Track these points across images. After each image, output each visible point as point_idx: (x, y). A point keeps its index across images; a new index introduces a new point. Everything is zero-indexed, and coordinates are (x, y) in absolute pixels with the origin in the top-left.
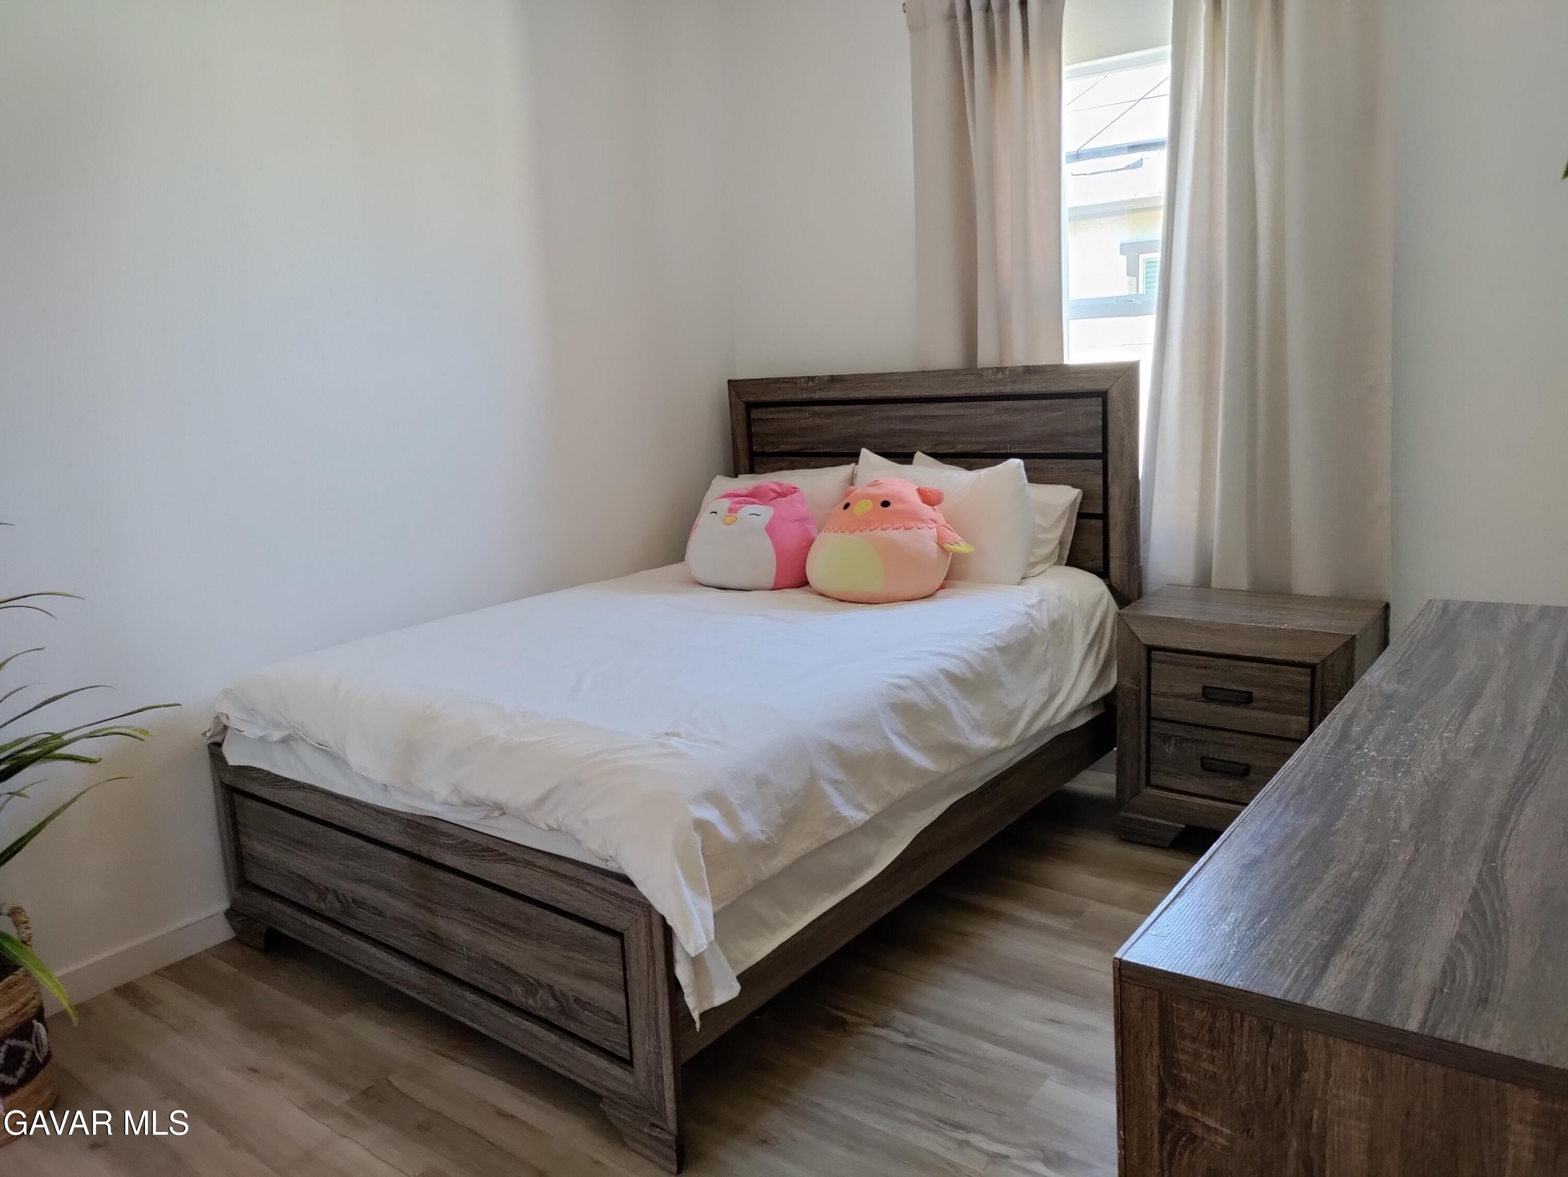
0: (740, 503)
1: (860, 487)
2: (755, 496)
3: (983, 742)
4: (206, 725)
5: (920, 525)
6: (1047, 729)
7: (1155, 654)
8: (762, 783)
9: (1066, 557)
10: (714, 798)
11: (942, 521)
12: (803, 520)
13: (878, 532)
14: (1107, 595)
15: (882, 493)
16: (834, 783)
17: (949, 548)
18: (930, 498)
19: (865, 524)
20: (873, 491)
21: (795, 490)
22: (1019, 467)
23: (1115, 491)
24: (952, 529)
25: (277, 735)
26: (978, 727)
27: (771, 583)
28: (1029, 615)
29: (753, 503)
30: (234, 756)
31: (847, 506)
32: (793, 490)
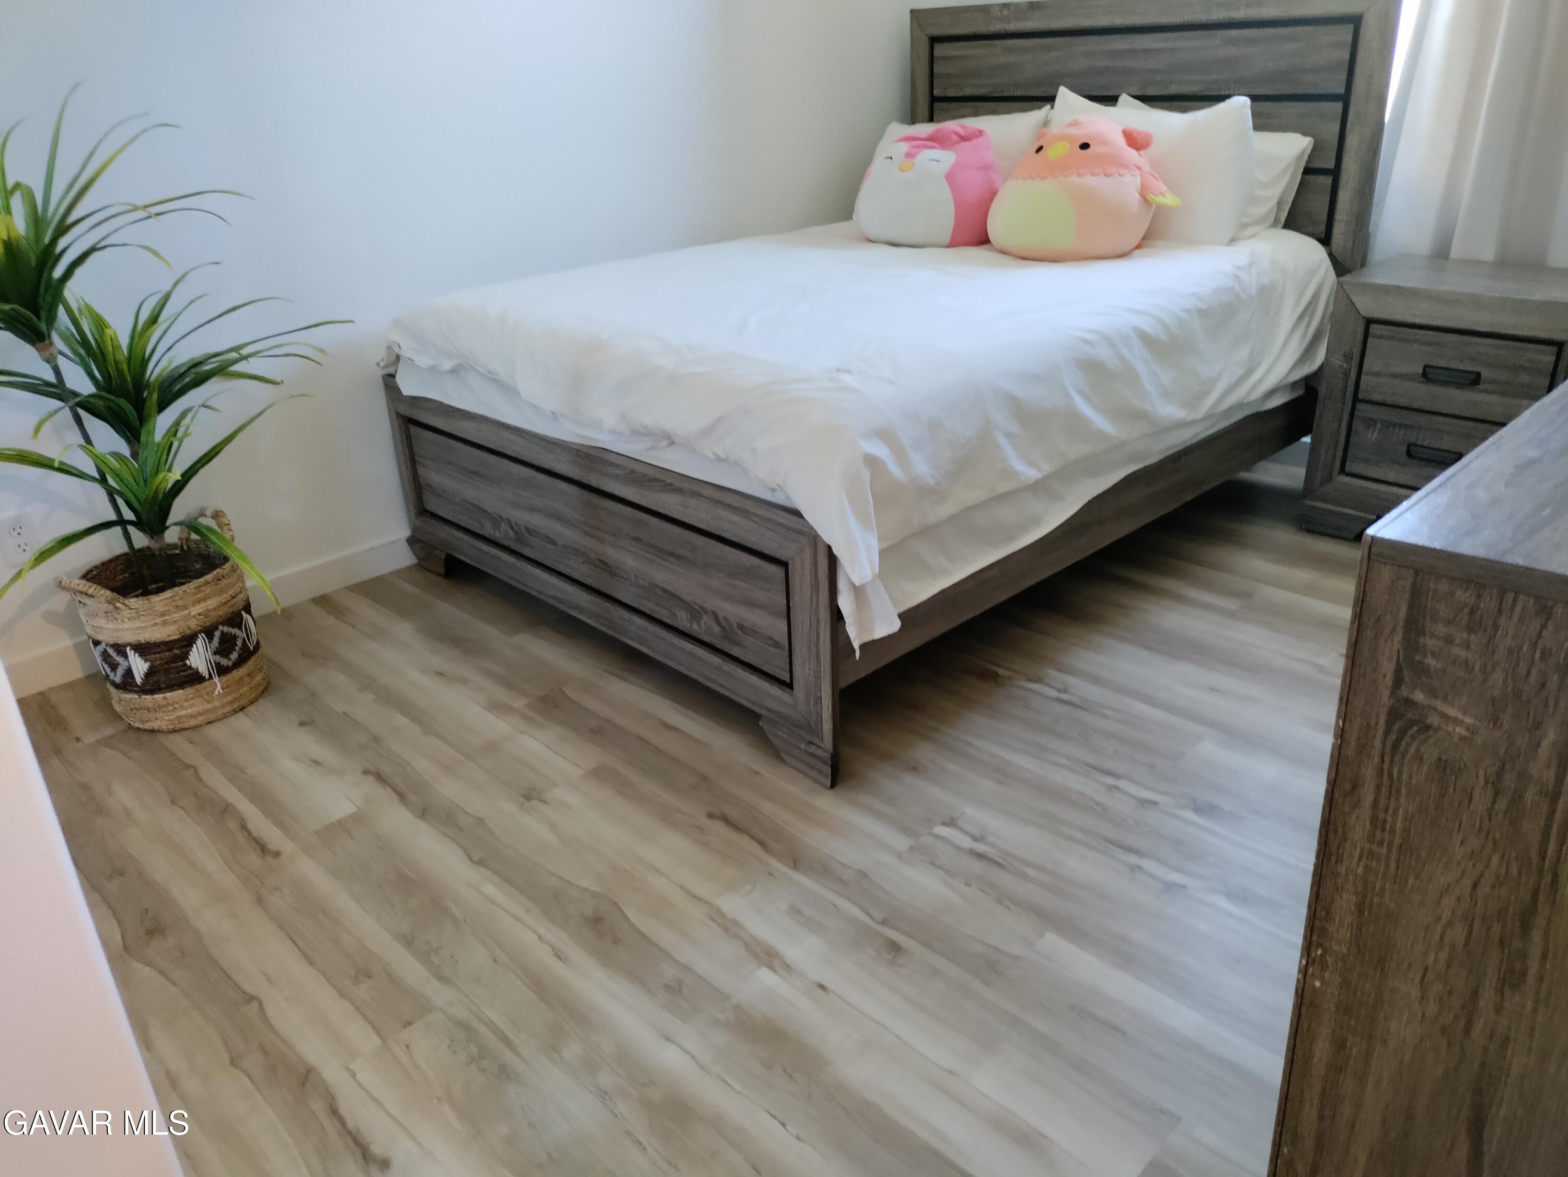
0: (918, 147)
1: (1056, 128)
2: (936, 140)
3: (1170, 411)
4: (380, 354)
5: (1122, 171)
6: (1240, 406)
7: (1374, 328)
8: (934, 425)
9: (1283, 219)
10: (885, 435)
11: (1147, 168)
12: (987, 168)
13: (1074, 179)
14: (1327, 262)
15: (1082, 134)
16: (1009, 435)
17: (1152, 198)
18: (1135, 141)
19: (1061, 168)
20: (1072, 131)
21: (980, 133)
22: (1246, 102)
23: (1353, 141)
24: (1158, 177)
25: (448, 365)
26: (1166, 394)
27: (947, 240)
28: (1237, 277)
29: (933, 147)
30: (408, 386)
31: (1040, 149)
32: (978, 133)
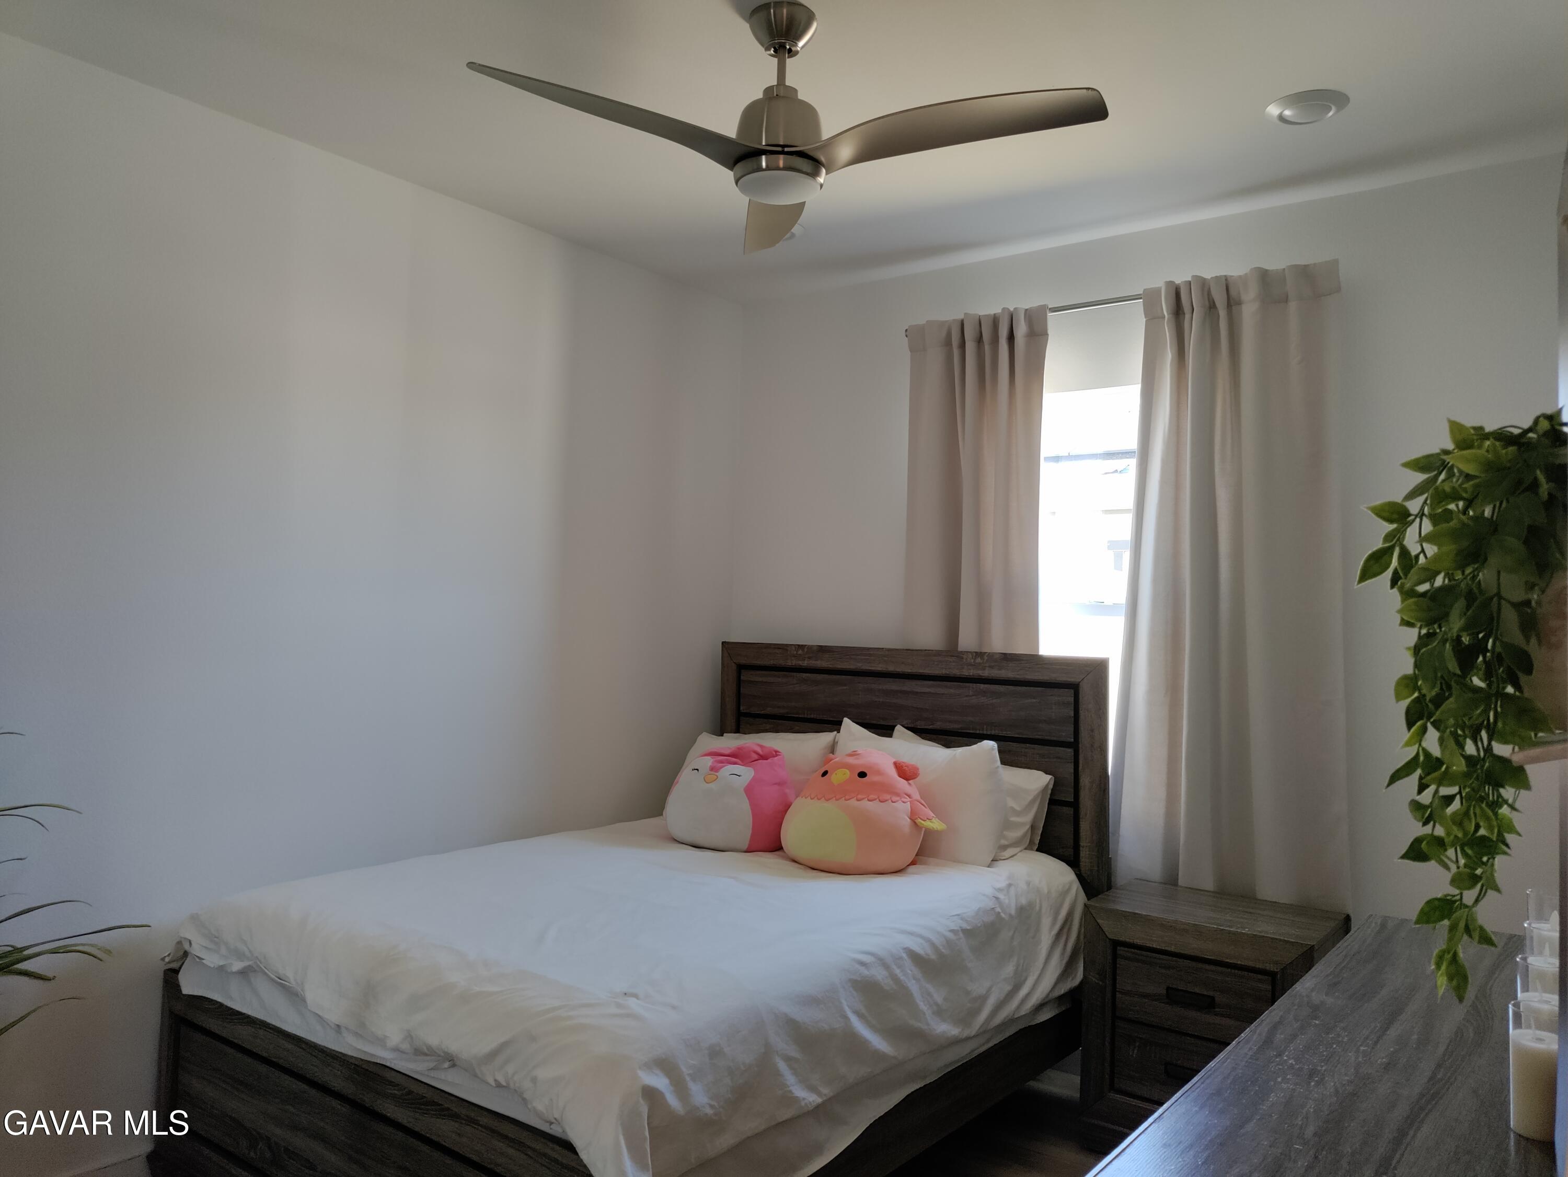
0: (721, 762)
1: (839, 757)
2: (737, 756)
3: (944, 1029)
4: (166, 949)
5: (894, 798)
6: (1011, 1021)
7: (1121, 950)
8: (715, 1052)
9: (1037, 842)
10: (665, 1065)
11: (916, 796)
12: (781, 784)
13: (853, 802)
14: (1076, 885)
15: (860, 763)
16: (788, 1060)
17: (921, 823)
18: (906, 772)
19: (840, 793)
20: (851, 760)
21: (776, 753)
22: (993, 749)
23: (1085, 781)
24: (926, 805)
25: (237, 966)
26: (939, 1012)
27: (745, 847)
28: (997, 898)
29: (735, 763)
30: (189, 985)
31: (825, 774)
32: (774, 753)
